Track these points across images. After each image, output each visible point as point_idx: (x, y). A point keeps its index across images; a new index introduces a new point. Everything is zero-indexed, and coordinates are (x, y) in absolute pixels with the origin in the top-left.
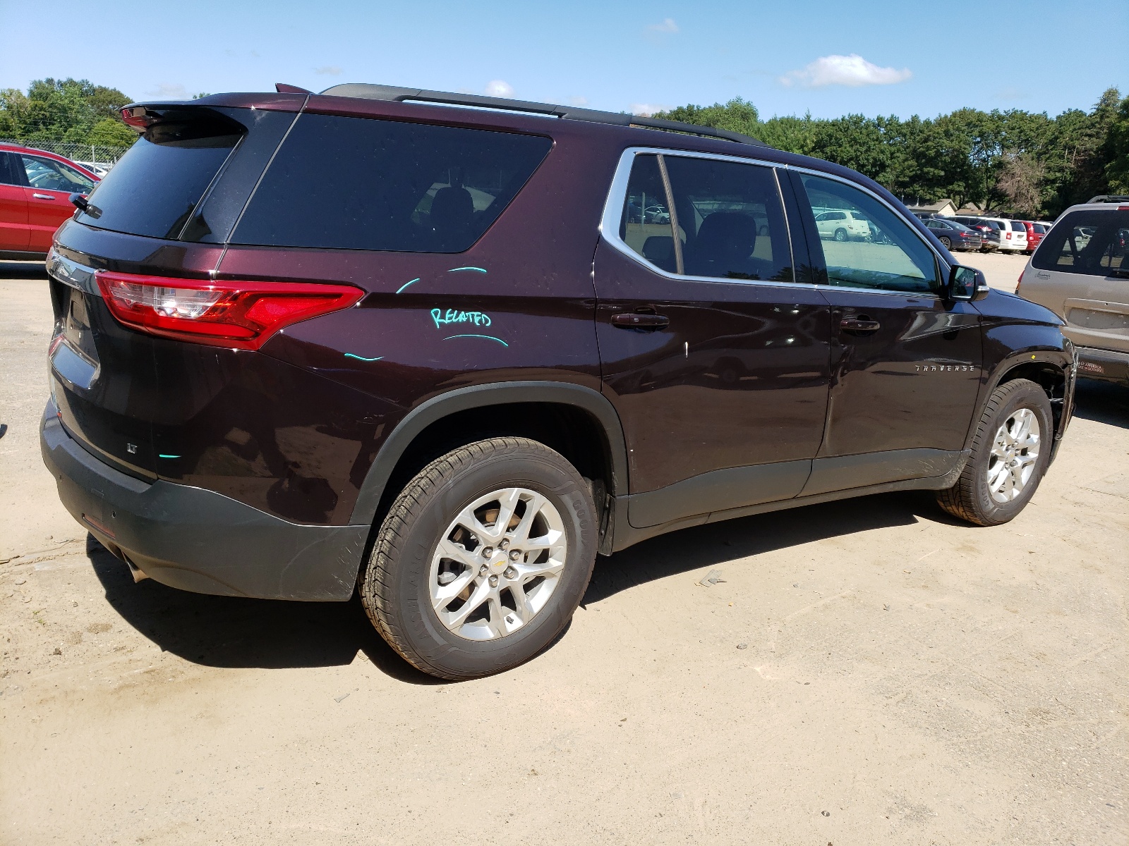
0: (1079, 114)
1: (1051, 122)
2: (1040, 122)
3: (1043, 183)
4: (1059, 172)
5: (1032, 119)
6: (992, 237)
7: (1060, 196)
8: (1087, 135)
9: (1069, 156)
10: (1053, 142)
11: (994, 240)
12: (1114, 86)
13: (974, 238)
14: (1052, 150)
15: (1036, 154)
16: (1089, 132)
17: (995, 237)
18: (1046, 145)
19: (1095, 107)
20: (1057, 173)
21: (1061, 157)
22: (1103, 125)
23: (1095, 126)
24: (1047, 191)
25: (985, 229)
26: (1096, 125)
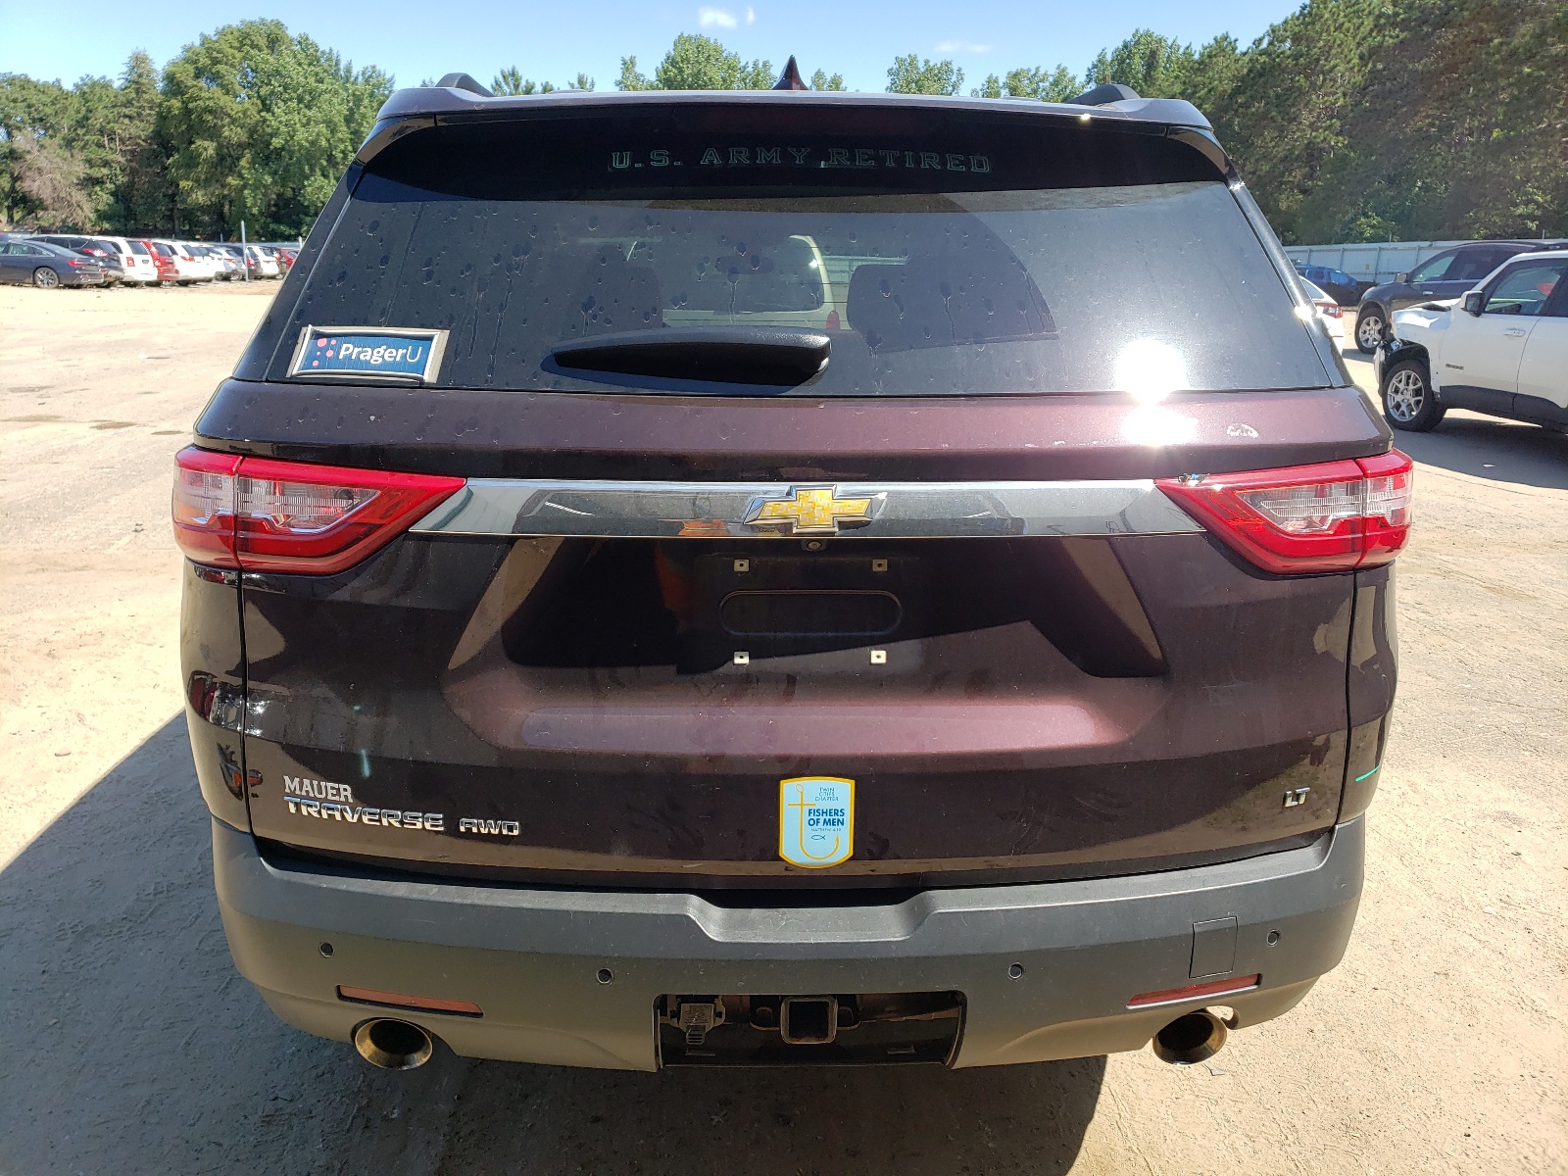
0: (106, 85)
1: (66, 95)
2: (55, 94)
3: (90, 182)
4: (104, 166)
5: (41, 89)
6: (110, 264)
7: (117, 202)
8: (126, 116)
9: (111, 145)
10: (82, 123)
11: (116, 268)
12: (141, 49)
13: (90, 268)
14: (84, 135)
15: (64, 139)
16: (127, 111)
17: (115, 264)
18: (73, 129)
19: (121, 76)
20: (102, 169)
21: (100, 145)
22: (142, 103)
23: (132, 104)
24: (96, 193)
25: (98, 253)
26: (134, 102)
